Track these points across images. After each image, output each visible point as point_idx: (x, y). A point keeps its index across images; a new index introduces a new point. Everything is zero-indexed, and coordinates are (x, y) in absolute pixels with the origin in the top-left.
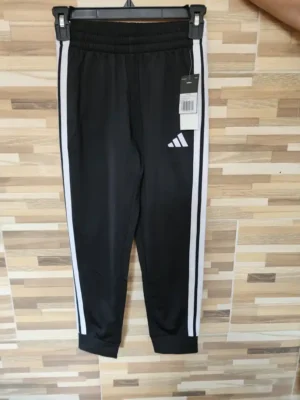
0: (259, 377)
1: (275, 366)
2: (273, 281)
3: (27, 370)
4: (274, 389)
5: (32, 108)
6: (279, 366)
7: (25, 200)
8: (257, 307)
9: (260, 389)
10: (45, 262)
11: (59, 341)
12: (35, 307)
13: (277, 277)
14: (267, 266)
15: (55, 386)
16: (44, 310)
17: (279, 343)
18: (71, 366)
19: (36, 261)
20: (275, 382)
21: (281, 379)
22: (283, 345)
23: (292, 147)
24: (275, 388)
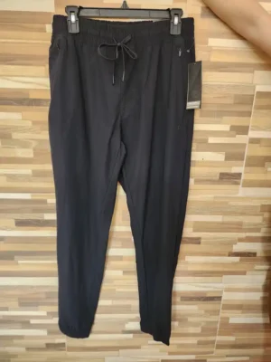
0: (190, 319)
1: (203, 312)
2: (199, 243)
3: (6, 309)
4: (202, 331)
5: (11, 104)
6: (206, 311)
7: (5, 175)
8: (187, 263)
9: (191, 330)
10: (20, 223)
11: (32, 287)
12: (12, 259)
13: (202, 241)
14: (194, 231)
15: (28, 322)
16: (20, 262)
17: (205, 293)
18: (40, 307)
19: (13, 222)
20: (203, 324)
21: (207, 322)
22: (208, 295)
23: (211, 140)
24: (203, 329)
